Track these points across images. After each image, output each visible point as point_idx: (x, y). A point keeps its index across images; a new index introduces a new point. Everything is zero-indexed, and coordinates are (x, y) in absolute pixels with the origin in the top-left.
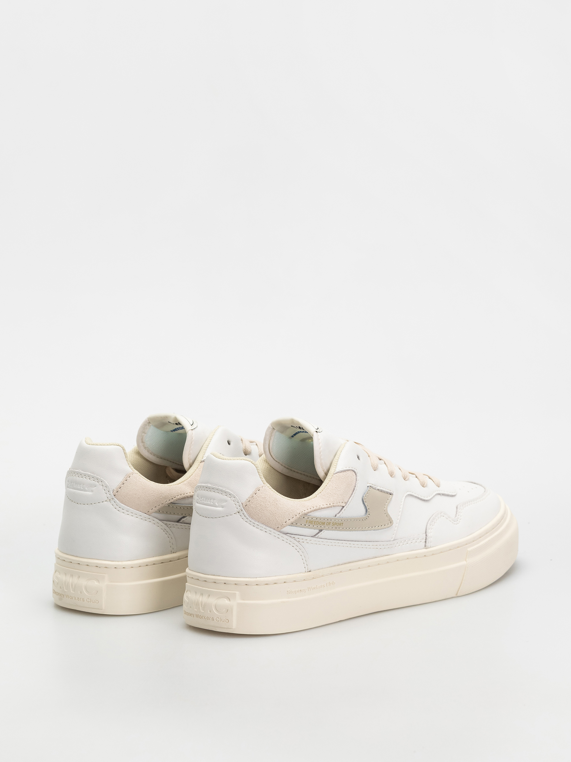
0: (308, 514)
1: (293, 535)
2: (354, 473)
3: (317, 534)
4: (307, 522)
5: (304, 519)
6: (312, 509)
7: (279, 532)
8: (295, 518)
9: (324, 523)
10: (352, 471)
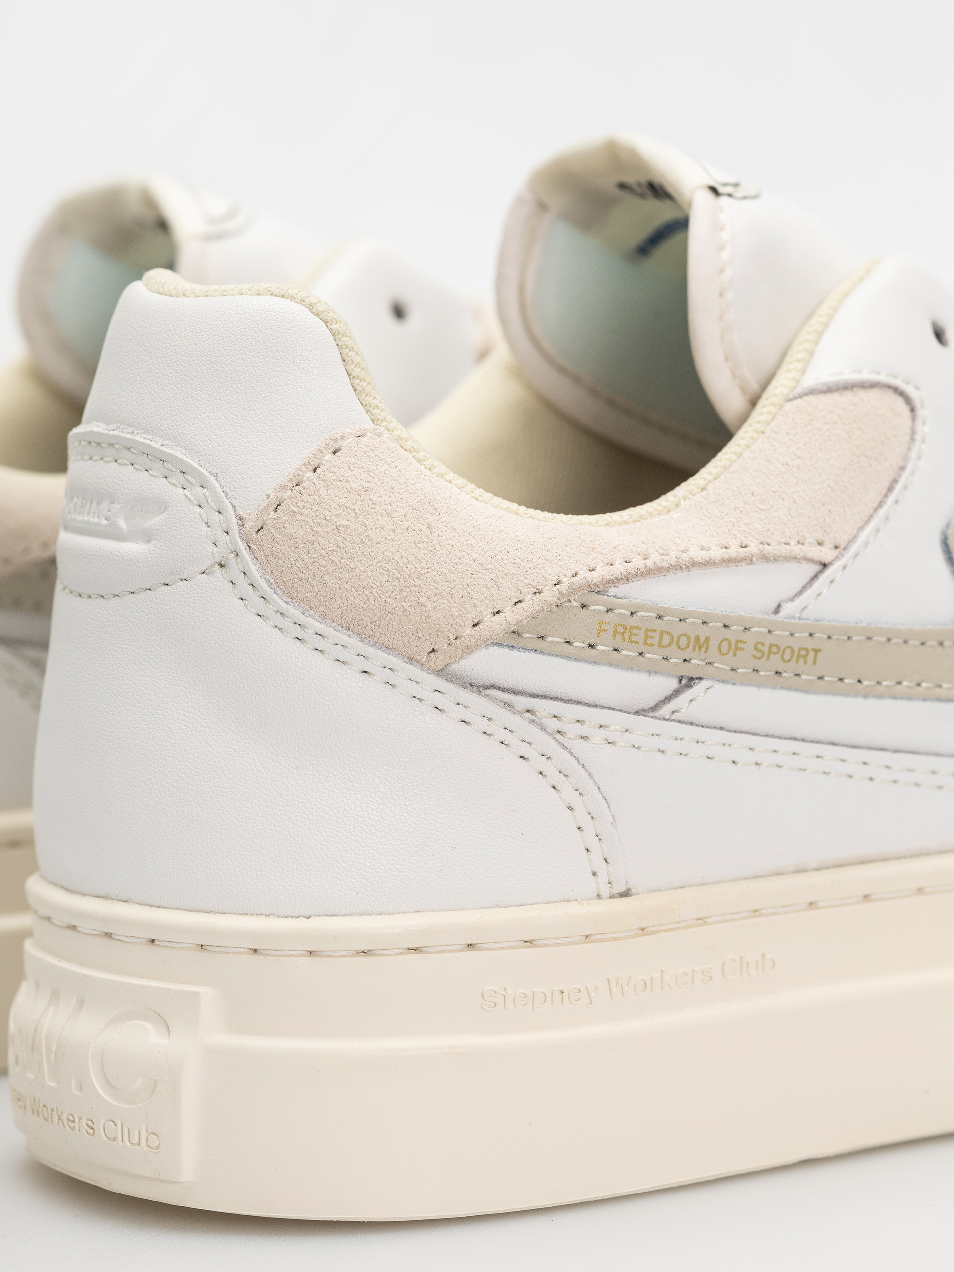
0: (612, 591)
1: (519, 698)
2: (900, 403)
3: (668, 699)
4: (599, 632)
5: (584, 611)
6: (638, 563)
7: (440, 673)
8: (531, 604)
9: (702, 640)
10: (890, 396)
